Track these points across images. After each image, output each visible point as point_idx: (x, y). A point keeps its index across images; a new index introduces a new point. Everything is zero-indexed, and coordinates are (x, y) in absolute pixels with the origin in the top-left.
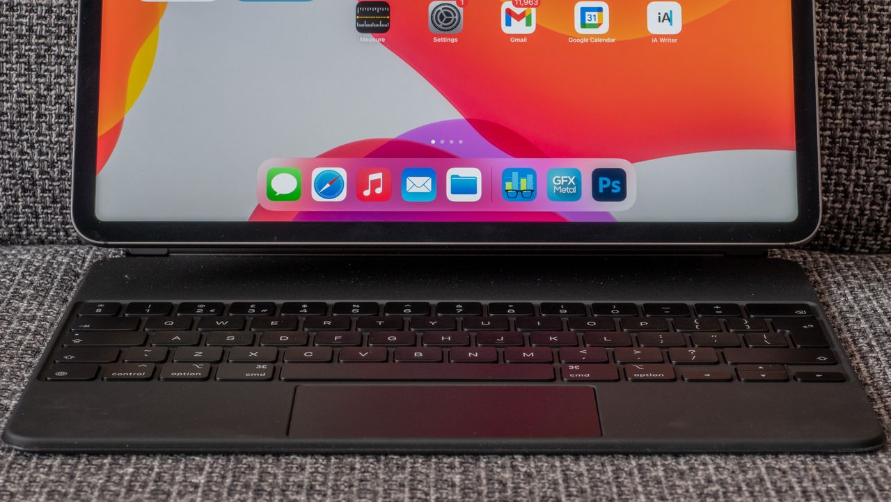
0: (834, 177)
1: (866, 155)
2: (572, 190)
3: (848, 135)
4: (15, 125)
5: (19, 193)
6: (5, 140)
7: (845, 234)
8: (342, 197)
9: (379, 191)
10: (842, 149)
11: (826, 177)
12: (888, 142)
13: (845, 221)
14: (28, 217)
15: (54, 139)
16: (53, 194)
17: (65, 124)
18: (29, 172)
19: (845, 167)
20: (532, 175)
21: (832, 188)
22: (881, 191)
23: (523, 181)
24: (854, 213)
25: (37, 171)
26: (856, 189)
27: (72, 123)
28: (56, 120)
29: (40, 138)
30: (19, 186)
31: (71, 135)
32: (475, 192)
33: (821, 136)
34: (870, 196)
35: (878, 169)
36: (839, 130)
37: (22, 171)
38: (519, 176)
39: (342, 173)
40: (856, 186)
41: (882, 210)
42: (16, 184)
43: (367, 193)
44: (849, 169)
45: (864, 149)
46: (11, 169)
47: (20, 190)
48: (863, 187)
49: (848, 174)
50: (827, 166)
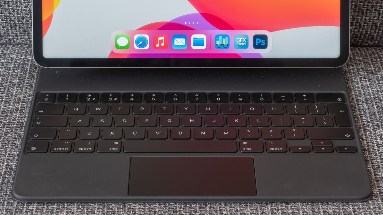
0: (355, 20)
1: (369, 12)
2: (244, 44)
3: (362, 4)
4: (6, 3)
5: (9, 28)
6: (2, 8)
7: (359, 39)
8: (147, 47)
9: (163, 44)
10: (359, 9)
11: (352, 20)
12: (379, 7)
13: (359, 35)
14: (13, 37)
15: (23, 8)
16: (24, 29)
17: (28, 2)
18: (13, 21)
19: (360, 16)
20: (228, 38)
21: (354, 24)
22: (375, 25)
23: (224, 40)
24: (363, 33)
25: (17, 20)
26: (365, 24)
27: (30, 3)
28: (24, 1)
29: (17, 8)
30: (9, 26)
31: (30, 7)
32: (203, 45)
33: (351, 4)
34: (370, 27)
35: (374, 17)
36: (358, 2)
37: (10, 20)
38: (222, 38)
39: (147, 37)
40: (365, 23)
41: (375, 32)
42: (8, 25)
43: (158, 45)
44: (362, 17)
45: (369, 9)
46: (5, 19)
47: (10, 28)
48: (367, 23)
49: (362, 19)
50: (353, 16)
